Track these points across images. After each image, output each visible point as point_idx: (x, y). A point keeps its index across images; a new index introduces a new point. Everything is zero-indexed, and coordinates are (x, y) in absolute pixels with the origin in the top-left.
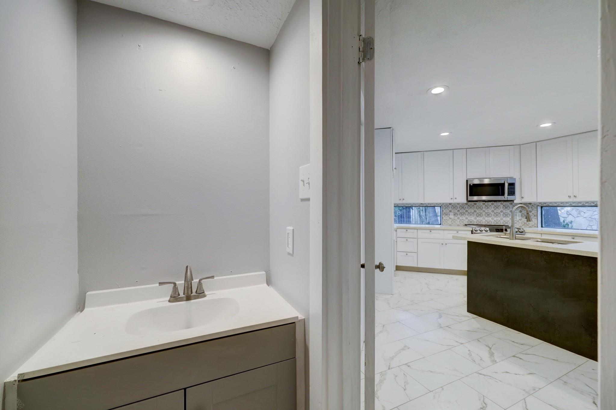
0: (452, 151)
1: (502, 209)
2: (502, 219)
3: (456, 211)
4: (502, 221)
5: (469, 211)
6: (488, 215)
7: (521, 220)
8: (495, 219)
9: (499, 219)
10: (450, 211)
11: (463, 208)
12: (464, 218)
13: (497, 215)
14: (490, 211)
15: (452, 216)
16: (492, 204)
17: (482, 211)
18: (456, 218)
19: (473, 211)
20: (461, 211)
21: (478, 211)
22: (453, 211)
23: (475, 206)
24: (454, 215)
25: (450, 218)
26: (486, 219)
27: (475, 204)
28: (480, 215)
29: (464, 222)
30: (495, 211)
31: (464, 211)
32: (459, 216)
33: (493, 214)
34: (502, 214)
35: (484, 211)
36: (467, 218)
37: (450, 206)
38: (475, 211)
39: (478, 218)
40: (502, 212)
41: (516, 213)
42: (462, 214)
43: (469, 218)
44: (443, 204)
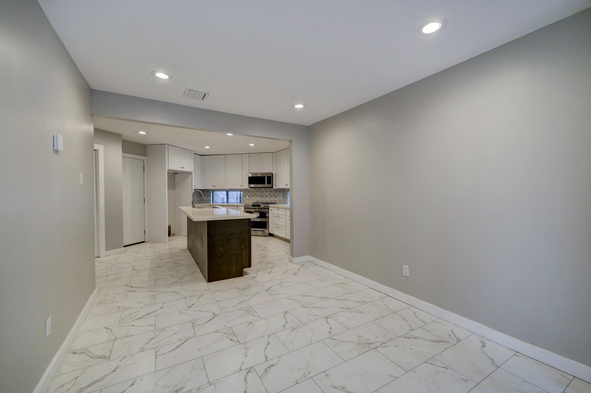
0: (241, 155)
1: (273, 193)
2: (274, 199)
3: (250, 194)
4: (274, 200)
5: (257, 194)
6: (267, 197)
7: (282, 199)
8: (270, 199)
9: (272, 199)
10: (247, 194)
11: (254, 192)
12: (254, 199)
13: (271, 196)
14: (268, 194)
15: (247, 198)
16: (269, 189)
17: (263, 194)
18: (250, 199)
19: (259, 194)
20: (253, 194)
21: (261, 194)
22: (248, 194)
23: (260, 191)
24: (249, 196)
25: (247, 199)
26: (266, 199)
27: (260, 189)
28: (262, 197)
29: (254, 201)
30: (270, 194)
31: (254, 194)
32: (251, 197)
33: (269, 195)
34: (274, 195)
35: (265, 194)
36: (255, 199)
37: (247, 191)
38: (260, 194)
39: (261, 199)
40: (273, 194)
41: (281, 195)
42: (253, 196)
43: (257, 199)
44: (243, 189)
